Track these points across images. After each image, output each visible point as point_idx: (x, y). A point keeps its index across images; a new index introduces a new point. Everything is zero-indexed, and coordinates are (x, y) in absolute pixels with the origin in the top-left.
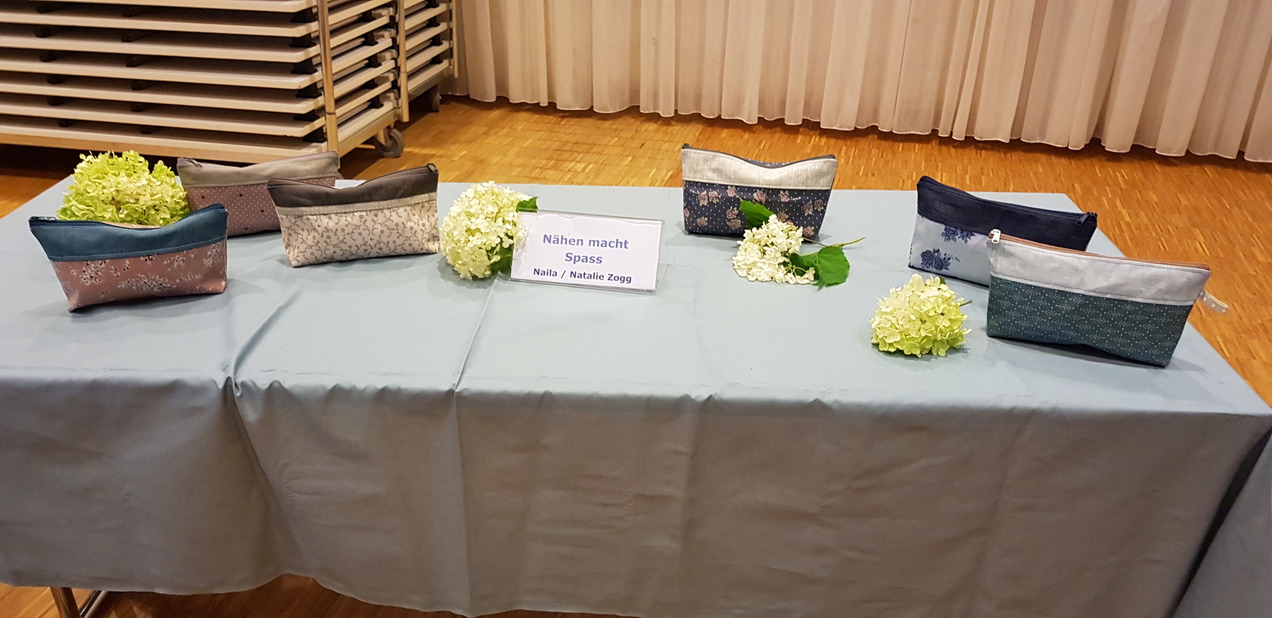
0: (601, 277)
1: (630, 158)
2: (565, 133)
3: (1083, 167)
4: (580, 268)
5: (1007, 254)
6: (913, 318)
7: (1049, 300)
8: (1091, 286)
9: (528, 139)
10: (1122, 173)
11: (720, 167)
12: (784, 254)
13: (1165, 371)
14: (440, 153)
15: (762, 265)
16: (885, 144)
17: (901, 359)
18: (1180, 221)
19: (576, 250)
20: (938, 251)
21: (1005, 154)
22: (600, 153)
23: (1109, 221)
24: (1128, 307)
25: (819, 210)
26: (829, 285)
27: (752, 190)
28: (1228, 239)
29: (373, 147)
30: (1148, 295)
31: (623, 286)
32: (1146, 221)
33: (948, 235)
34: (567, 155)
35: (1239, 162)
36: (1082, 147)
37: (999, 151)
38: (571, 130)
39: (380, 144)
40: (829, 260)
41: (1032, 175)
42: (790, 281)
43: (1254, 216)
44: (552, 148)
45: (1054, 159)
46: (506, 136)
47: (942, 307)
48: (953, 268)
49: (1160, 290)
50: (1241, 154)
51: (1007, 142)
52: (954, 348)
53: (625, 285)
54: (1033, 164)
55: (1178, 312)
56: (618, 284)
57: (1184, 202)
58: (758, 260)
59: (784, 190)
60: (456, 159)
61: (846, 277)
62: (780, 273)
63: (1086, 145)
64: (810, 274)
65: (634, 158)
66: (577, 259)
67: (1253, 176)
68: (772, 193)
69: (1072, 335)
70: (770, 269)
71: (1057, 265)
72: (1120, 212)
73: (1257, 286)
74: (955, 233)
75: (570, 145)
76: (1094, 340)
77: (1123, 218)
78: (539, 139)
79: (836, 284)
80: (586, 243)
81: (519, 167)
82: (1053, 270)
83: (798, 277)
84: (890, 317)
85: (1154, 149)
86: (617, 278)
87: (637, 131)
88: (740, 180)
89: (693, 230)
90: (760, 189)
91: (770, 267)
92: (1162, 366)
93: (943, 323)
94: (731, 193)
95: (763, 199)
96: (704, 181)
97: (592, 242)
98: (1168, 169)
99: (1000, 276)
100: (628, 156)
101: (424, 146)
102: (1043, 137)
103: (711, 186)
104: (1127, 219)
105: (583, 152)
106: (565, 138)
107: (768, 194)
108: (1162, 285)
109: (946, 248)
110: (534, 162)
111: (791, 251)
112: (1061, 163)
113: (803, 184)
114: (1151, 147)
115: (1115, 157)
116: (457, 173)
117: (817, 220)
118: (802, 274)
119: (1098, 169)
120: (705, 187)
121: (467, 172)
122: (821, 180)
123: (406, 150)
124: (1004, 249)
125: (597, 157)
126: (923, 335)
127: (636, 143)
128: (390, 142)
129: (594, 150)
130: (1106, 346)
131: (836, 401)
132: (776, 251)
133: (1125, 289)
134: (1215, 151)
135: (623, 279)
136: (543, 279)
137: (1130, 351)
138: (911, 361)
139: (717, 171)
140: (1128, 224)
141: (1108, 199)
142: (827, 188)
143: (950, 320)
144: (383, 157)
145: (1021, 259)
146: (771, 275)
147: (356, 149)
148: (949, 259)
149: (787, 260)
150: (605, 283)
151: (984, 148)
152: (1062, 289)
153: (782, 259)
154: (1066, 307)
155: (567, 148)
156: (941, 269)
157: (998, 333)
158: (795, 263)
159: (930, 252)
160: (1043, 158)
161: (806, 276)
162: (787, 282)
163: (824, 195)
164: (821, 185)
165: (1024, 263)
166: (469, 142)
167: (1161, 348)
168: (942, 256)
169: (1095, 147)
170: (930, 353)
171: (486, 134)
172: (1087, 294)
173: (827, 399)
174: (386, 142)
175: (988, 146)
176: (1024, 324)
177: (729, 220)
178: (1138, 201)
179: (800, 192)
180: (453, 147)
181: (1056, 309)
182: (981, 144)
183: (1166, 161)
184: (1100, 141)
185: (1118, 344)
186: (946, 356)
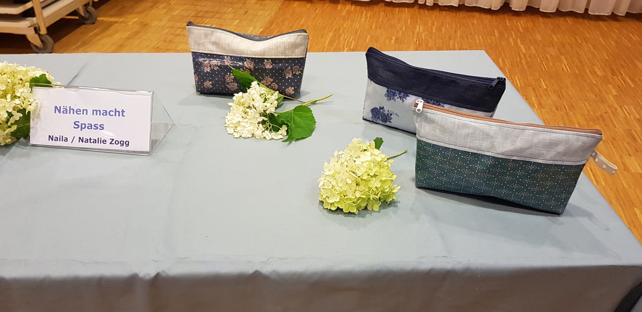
0: (104, 142)
1: (238, 21)
2: (201, 6)
3: (499, 20)
4: (87, 134)
5: (430, 121)
6: (349, 181)
7: (463, 160)
8: (500, 150)
9: (177, 9)
10: (521, 23)
11: (218, 41)
12: (261, 115)
13: (561, 219)
14: (121, 20)
15: (245, 124)
16: (389, 9)
17: (341, 216)
18: (553, 51)
19: (83, 119)
20: (383, 108)
21: (456, 13)
22: (220, 18)
23: (513, 53)
24: (531, 167)
25: (297, 73)
26: (297, 140)
27: (242, 59)
28: (580, 61)
29: (77, 18)
30: (548, 157)
31: (122, 149)
32: (534, 52)
33: (390, 96)
34: (200, 19)
35: (586, 15)
36: (499, 8)
37: (453, 12)
38: (203, 4)
39: (82, 16)
40: (301, 117)
41: (471, 26)
42: (267, 137)
43: (593, 46)
44: (191, 16)
45: (484, 16)
46: (164, 8)
47: (374, 171)
48: (394, 122)
49: (559, 153)
50: (586, 10)
51: (457, 6)
52: (386, 202)
53: (124, 148)
54: (472, 19)
55: (573, 171)
56: (118, 147)
57: (555, 39)
58: (241, 120)
59: (268, 59)
60: (130, 24)
61: (312, 131)
62: (259, 131)
63: (501, 7)
64: (283, 130)
65: (240, 20)
66: (83, 126)
67: (593, 23)
68: (258, 61)
69: (483, 189)
70: (251, 128)
71: (471, 131)
72: (520, 47)
73: (597, 90)
74: (394, 95)
75: (203, 13)
76: (503, 193)
77: (522, 51)
78: (183, 10)
79: (304, 138)
80: (90, 112)
81: (169, 28)
82: (468, 135)
83: (274, 133)
84: (331, 180)
85: (539, 9)
86: (117, 142)
87: (244, 4)
88: (233, 51)
89: (202, 91)
90: (249, 58)
91: (251, 126)
92: (558, 214)
93: (375, 184)
94: (227, 62)
95: (252, 67)
96: (206, 52)
97: (95, 112)
98: (547, 20)
99: (424, 140)
100: (237, 19)
101: (112, 16)
102: (477, 3)
103: (212, 56)
104: (524, 51)
105: (209, 17)
106: (199, 8)
107: (255, 62)
108: (561, 148)
109: (389, 106)
110: (179, 24)
111: (267, 112)
112: (487, 18)
113: (282, 54)
114: (537, 7)
115: (517, 14)
116: (129, 33)
117: (297, 81)
118: (277, 130)
119: (508, 21)
120: (208, 57)
121: (136, 32)
122: (297, 51)
123: (98, 18)
124: (426, 116)
125: (218, 20)
126: (358, 196)
127: (242, 11)
128: (87, 14)
129: (217, 16)
130: (512, 199)
131: (274, 271)
132: (256, 113)
133: (528, 152)
134: (573, 9)
135: (122, 143)
136: (56, 145)
137: (532, 203)
138: (350, 218)
139: (215, 44)
140: (524, 54)
141: (513, 39)
142: (301, 56)
143: (381, 181)
144: (84, 24)
145: (441, 126)
146: (253, 132)
147: (62, 20)
148: (391, 114)
149: (266, 119)
150: (107, 146)
151: (444, 10)
152: (475, 152)
153: (261, 119)
154: (478, 167)
155: (200, 15)
156: (386, 121)
157: (424, 185)
158: (272, 122)
159: (377, 109)
160: (477, 15)
161: (280, 132)
162: (265, 138)
163: (301, 62)
164: (297, 54)
165: (444, 129)
166: (140, 13)
167: (557, 200)
168: (386, 112)
169: (506, 8)
170: (366, 208)
171: (152, 7)
172: (496, 156)
173: (266, 269)
174: (85, 14)
175: (446, 9)
176: (444, 179)
177: (228, 83)
178: (530, 40)
179: (280, 60)
180: (130, 16)
181: (471, 169)
182: (443, 8)
183: (546, 15)
184: (509, 4)
185: (522, 196)
186: (379, 212)
